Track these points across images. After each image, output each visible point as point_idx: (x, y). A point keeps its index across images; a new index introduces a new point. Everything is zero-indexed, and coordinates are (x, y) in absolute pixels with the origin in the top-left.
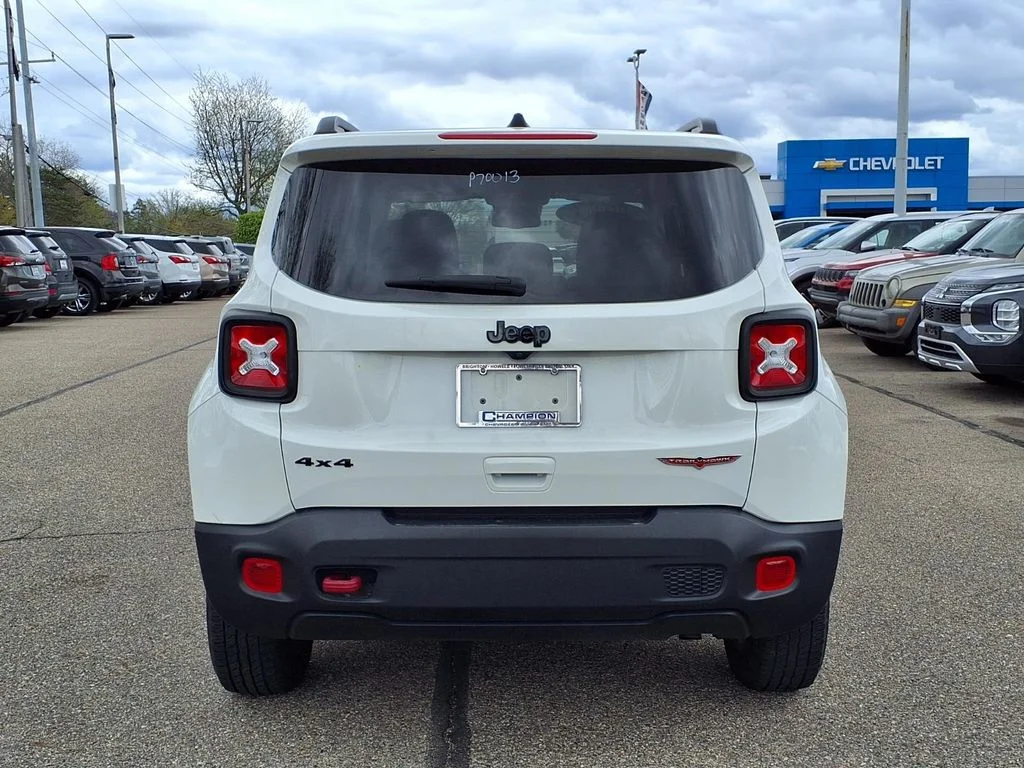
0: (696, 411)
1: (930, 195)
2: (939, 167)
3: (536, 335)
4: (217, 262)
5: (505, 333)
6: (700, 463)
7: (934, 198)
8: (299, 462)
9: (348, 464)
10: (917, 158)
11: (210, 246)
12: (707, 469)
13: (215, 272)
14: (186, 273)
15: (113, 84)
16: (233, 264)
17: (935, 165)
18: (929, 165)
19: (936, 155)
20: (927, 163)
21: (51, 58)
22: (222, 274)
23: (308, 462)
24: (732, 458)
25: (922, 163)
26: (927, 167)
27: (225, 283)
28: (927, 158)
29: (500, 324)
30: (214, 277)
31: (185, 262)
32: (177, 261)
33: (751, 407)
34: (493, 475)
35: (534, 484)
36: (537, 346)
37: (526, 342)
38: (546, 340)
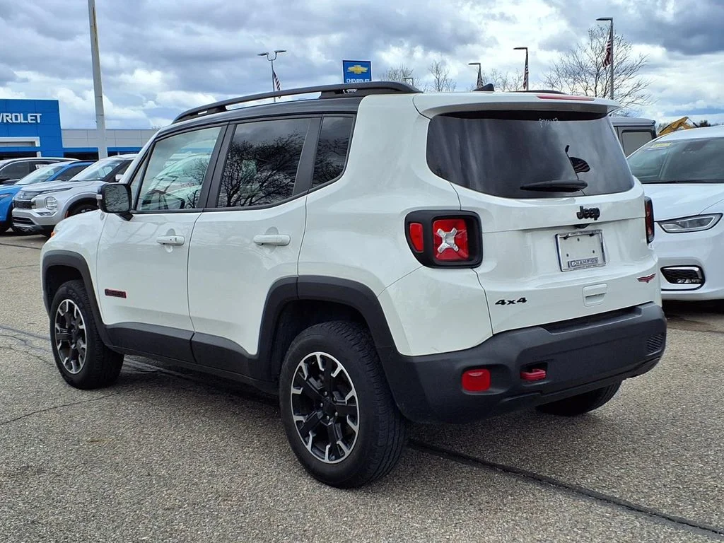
1: (34, 142)
2: (39, 122)
3: (594, 213)
5: (583, 213)
6: (648, 279)
7: (38, 144)
8: (497, 303)
9: (524, 300)
10: (22, 115)
17: (36, 119)
18: (32, 120)
19: (36, 113)
20: (29, 118)
23: (503, 302)
24: (654, 275)
25: (26, 118)
26: (30, 122)
28: (29, 115)
29: (581, 208)
34: (587, 297)
35: (601, 300)
36: (596, 219)
37: (592, 217)
38: (599, 216)
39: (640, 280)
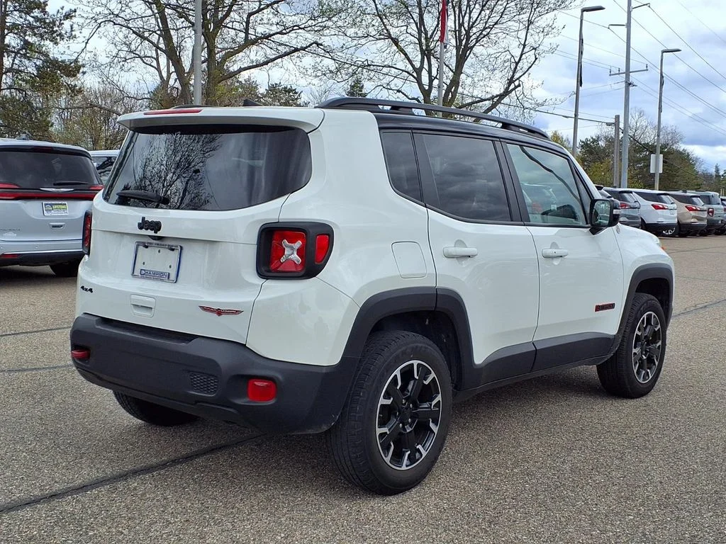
0: (227, 281)
3: (156, 226)
4: (696, 210)
5: (144, 224)
6: (219, 312)
11: (694, 199)
12: (223, 316)
13: (694, 217)
14: (663, 217)
15: (662, 84)
16: (715, 212)
21: (645, 68)
22: (700, 219)
24: (237, 312)
27: (703, 226)
29: (143, 218)
30: (692, 220)
31: (663, 208)
32: (656, 207)
33: (259, 281)
34: (134, 305)
35: (147, 313)
36: (156, 232)
37: (152, 230)
38: (159, 230)
39: (203, 308)
